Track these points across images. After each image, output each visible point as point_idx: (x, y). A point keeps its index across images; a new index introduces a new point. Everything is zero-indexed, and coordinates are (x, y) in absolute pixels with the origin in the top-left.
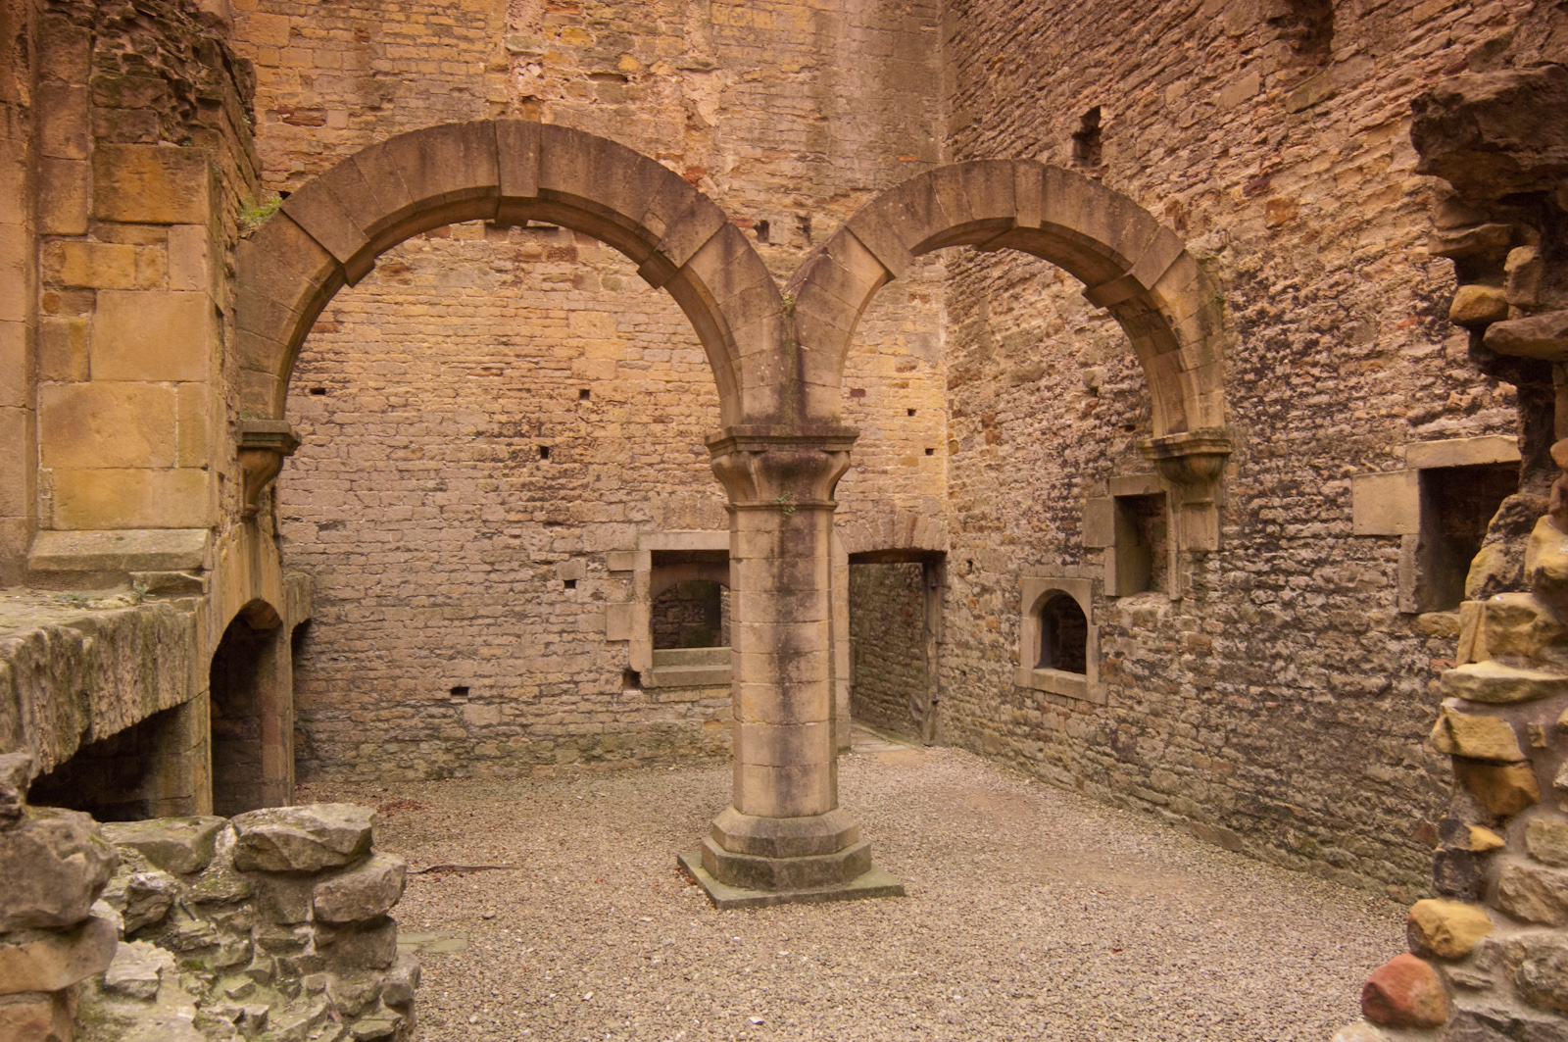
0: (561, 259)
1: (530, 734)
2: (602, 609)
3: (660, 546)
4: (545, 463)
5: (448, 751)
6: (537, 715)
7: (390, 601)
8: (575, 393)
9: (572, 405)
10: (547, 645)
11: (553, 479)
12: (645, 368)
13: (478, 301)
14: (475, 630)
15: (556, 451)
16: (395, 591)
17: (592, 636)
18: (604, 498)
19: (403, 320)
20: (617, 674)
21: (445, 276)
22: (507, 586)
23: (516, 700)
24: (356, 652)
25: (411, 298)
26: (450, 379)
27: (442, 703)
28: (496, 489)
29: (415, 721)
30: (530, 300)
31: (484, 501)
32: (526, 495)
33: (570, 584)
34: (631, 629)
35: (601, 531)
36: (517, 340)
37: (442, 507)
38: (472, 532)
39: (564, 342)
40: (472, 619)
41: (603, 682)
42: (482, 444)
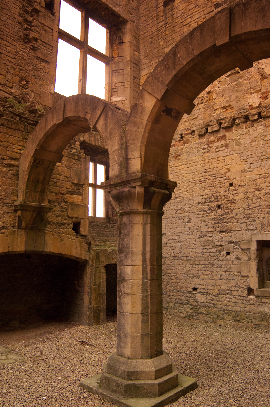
0: (221, 140)
1: (216, 307)
2: (239, 264)
3: (260, 239)
4: (219, 211)
5: (192, 309)
6: (218, 301)
7: (177, 258)
8: (227, 184)
9: (227, 189)
10: (221, 275)
11: (222, 216)
12: (252, 171)
13: (197, 160)
14: (199, 269)
15: (222, 206)
16: (178, 255)
17: (236, 273)
18: (239, 221)
19: (179, 171)
20: (245, 289)
21: (189, 155)
22: (208, 254)
23: (211, 294)
24: (168, 273)
25: (180, 164)
26: (191, 187)
27: (190, 292)
28: (205, 221)
29: (183, 298)
30: (213, 156)
31: (201, 225)
32: (213, 222)
33: (228, 254)
34: (250, 271)
35: (239, 234)
36: (209, 170)
37: (189, 228)
38: (198, 236)
39: (223, 168)
40: (198, 265)
41: (240, 291)
42: (200, 206)
